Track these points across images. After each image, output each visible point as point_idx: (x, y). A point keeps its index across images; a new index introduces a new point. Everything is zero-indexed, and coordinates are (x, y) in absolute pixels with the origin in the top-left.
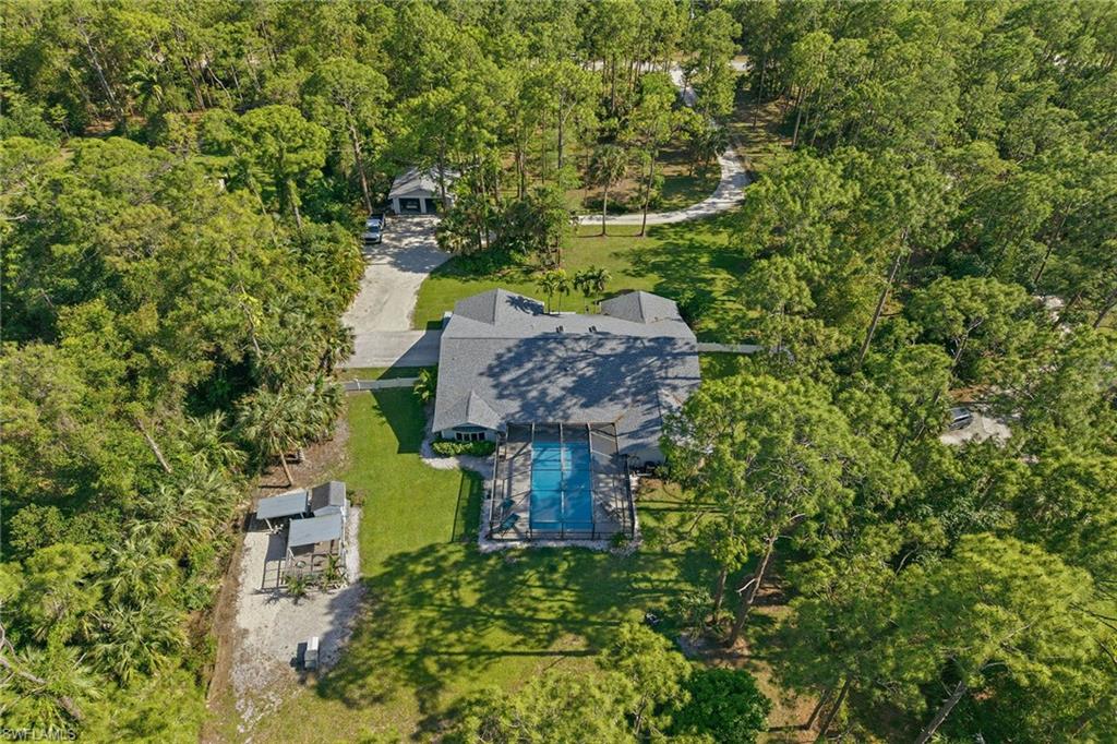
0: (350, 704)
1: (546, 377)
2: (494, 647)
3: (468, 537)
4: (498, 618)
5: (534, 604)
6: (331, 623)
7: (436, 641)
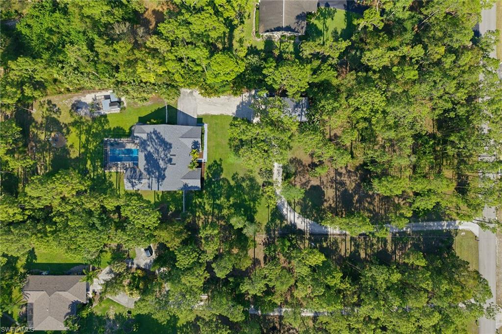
1: (153, 146)
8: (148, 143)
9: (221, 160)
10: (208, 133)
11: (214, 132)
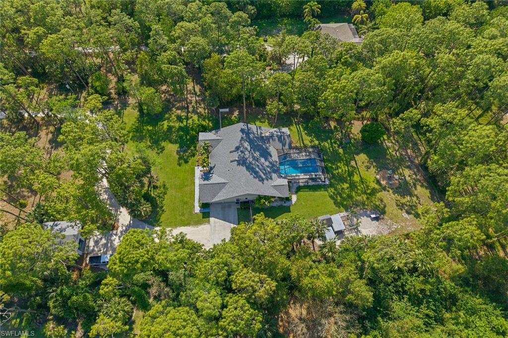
0: (385, 206)
1: (262, 165)
2: (359, 178)
3: (325, 187)
4: (350, 178)
5: (344, 171)
6: (363, 217)
7: (362, 191)
8: (269, 169)
9: (180, 165)
10: (194, 201)
11: (186, 203)
